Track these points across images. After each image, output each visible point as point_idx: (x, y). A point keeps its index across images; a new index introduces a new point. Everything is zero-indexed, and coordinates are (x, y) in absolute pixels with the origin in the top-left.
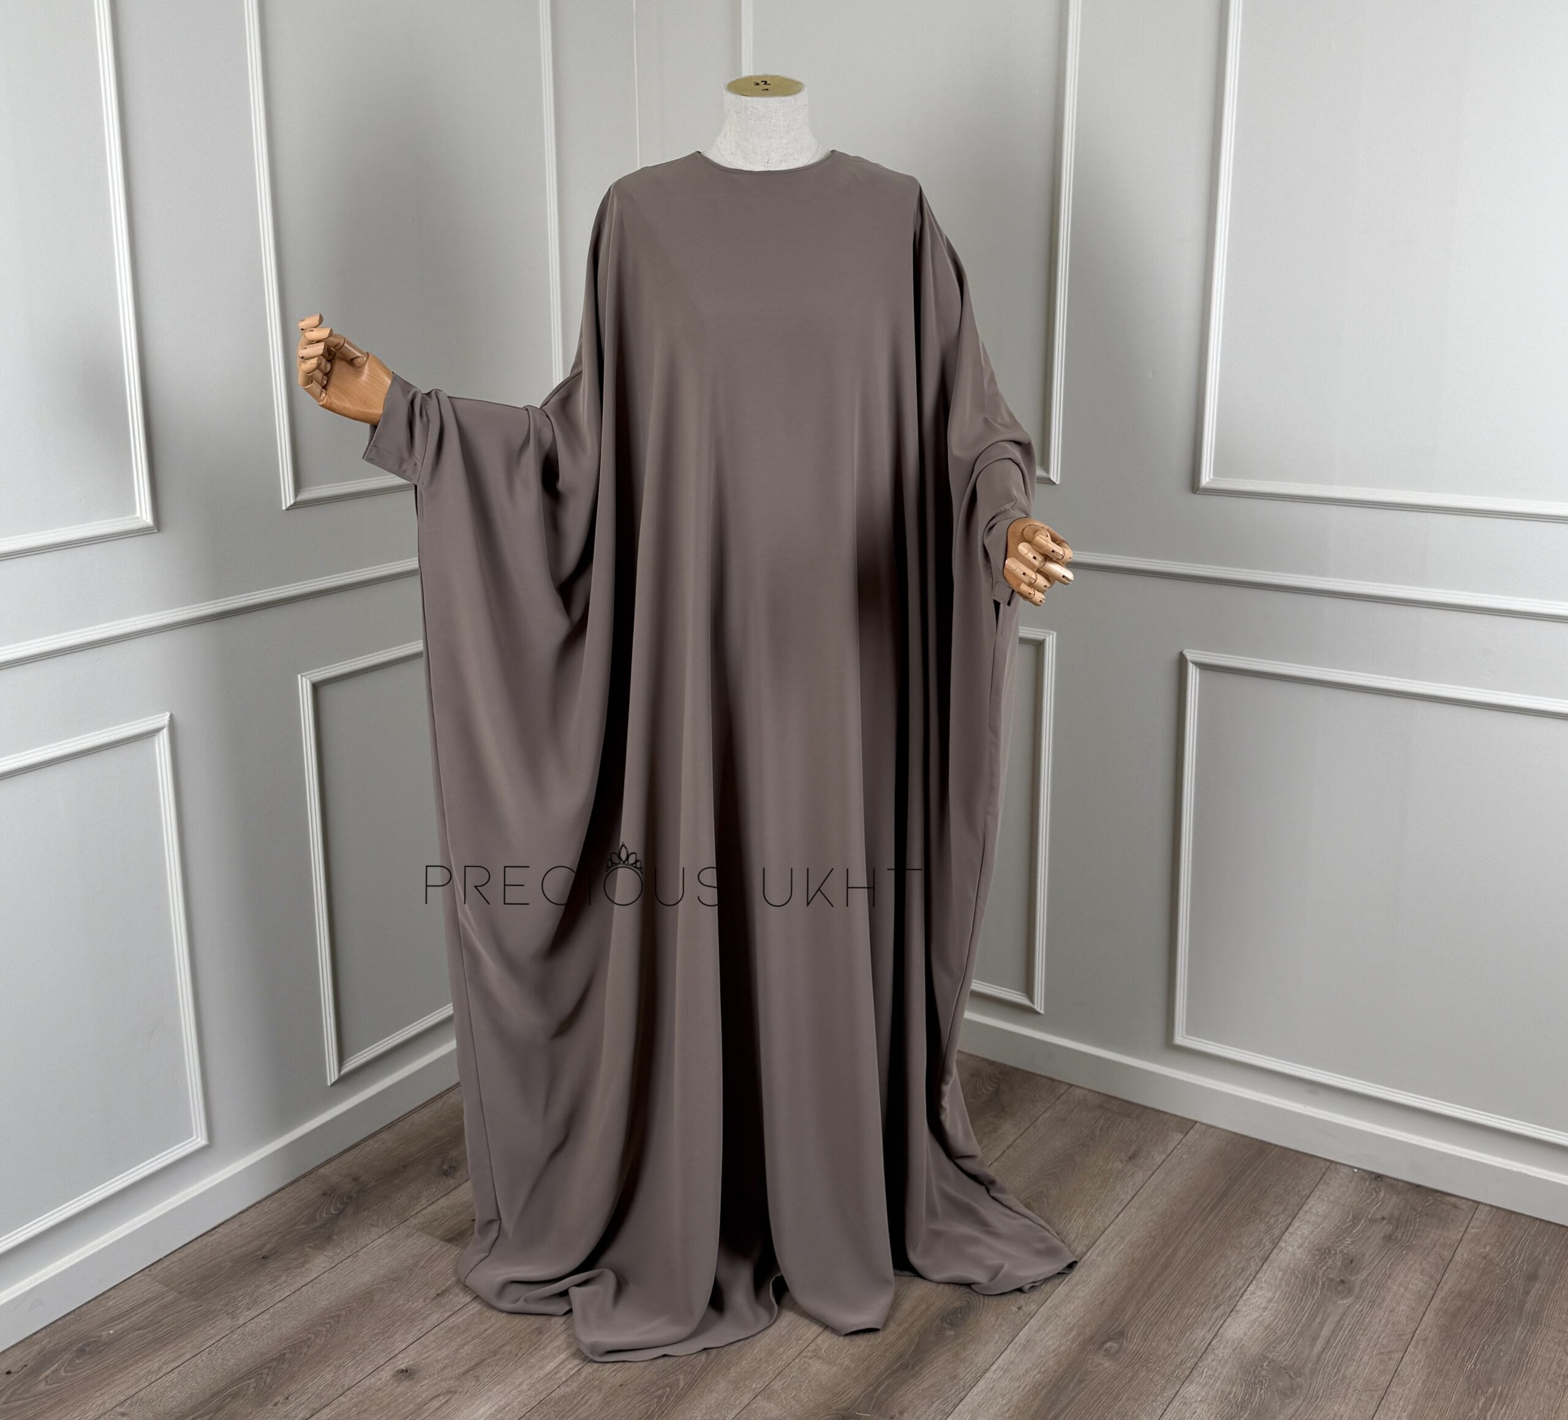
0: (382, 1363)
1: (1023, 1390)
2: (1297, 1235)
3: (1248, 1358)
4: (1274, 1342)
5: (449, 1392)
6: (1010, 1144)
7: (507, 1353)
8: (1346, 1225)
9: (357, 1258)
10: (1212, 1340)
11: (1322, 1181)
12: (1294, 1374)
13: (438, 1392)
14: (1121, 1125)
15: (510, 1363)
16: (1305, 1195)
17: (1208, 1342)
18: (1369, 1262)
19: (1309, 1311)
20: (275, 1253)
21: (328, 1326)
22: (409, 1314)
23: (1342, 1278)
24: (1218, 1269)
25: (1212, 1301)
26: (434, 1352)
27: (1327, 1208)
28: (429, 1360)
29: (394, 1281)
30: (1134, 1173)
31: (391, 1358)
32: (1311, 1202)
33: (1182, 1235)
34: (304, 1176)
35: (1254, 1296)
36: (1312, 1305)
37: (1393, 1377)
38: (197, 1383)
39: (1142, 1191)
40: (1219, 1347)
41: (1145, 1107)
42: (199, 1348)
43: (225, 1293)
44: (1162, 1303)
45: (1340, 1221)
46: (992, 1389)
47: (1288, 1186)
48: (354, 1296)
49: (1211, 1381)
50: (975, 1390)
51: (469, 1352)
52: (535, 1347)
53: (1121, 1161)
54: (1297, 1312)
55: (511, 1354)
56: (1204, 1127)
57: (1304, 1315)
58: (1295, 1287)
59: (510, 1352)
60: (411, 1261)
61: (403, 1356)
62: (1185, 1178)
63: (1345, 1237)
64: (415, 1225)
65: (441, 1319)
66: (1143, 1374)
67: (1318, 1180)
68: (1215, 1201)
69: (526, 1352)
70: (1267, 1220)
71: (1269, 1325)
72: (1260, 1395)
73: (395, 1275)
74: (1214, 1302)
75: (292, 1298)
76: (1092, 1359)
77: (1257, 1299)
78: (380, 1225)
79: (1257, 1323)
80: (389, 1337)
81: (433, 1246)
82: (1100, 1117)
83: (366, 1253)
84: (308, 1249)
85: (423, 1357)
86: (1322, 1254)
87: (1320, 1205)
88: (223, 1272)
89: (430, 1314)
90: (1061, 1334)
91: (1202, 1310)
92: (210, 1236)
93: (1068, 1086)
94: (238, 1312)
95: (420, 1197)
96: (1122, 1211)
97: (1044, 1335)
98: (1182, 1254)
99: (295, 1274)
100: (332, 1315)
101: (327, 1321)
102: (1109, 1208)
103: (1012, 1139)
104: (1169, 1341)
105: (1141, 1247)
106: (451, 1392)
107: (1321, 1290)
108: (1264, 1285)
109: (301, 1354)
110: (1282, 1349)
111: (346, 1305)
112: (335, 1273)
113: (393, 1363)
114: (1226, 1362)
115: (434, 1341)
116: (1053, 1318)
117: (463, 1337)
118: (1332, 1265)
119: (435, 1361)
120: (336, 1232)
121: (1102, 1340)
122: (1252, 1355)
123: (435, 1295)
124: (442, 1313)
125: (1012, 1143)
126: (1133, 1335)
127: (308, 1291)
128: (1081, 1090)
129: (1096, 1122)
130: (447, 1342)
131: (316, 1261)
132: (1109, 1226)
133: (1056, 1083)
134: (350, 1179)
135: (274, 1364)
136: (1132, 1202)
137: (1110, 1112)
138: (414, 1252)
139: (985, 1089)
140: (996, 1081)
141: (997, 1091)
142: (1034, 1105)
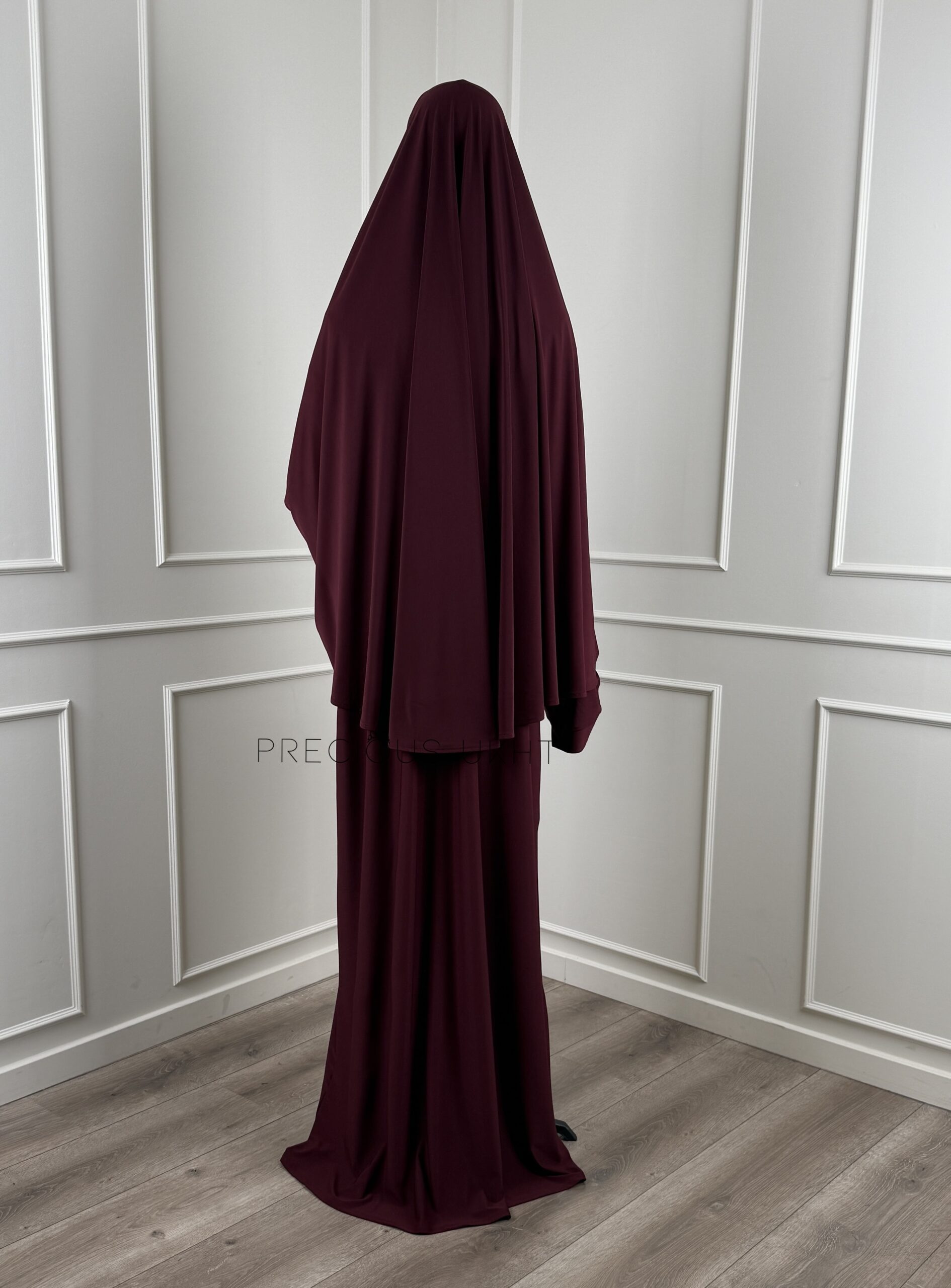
0: (179, 1165)
1: (642, 1226)
2: (883, 1148)
3: (824, 1222)
4: (848, 1214)
5: (223, 1186)
7: (268, 1166)
8: (925, 1145)
10: (797, 1210)
11: (913, 1115)
12: (859, 1237)
13: (216, 1185)
14: (760, 1066)
16: (897, 1123)
17: (795, 1210)
18: (938, 1170)
19: (881, 1197)
20: (121, 1092)
21: (148, 1139)
23: (913, 1179)
24: (814, 1164)
25: (804, 1184)
26: (217, 1161)
27: (912, 1133)
28: (213, 1165)
29: (199, 1116)
30: (762, 1097)
31: (186, 1162)
32: (900, 1128)
33: (791, 1139)
35: (839, 1184)
36: (883, 1195)
37: (939, 1247)
38: (51, 1165)
39: (765, 1109)
40: (803, 1214)
41: (781, 1056)
42: (56, 1145)
44: (764, 1182)
45: (921, 1142)
46: (618, 1224)
47: (883, 1116)
48: (169, 1122)
49: (791, 1235)
50: (606, 1222)
51: (242, 1163)
53: (754, 1089)
54: (870, 1198)
56: (825, 1073)
57: (875, 1201)
58: (873, 1181)
59: (271, 1166)
60: (214, 1105)
61: (195, 1161)
62: (802, 1104)
63: (923, 1153)
64: (222, 1084)
65: (226, 1143)
66: (739, 1225)
67: (909, 1115)
68: (822, 1121)
70: (861, 1136)
71: (846, 1204)
72: (828, 1248)
73: (200, 1112)
74: (806, 1185)
75: (126, 1119)
76: (701, 1211)
77: (841, 1186)
79: (836, 1202)
80: (187, 1149)
81: (231, 1097)
82: (744, 1060)
83: (184, 1097)
84: (144, 1092)
85: (208, 1163)
86: (901, 1162)
87: (907, 1131)
89: (220, 1138)
90: (680, 1193)
91: (794, 1190)
92: (78, 1079)
93: (726, 1039)
94: (88, 1125)
95: (229, 1067)
96: (748, 1119)
97: (666, 1194)
98: (787, 1152)
101: (148, 1136)
102: (737, 1118)
103: (671, 1068)
104: (765, 1206)
105: (757, 1145)
106: (224, 1186)
107: (894, 1185)
108: (848, 1177)
109: (124, 1154)
110: (853, 1220)
111: (163, 1128)
112: (160, 1108)
113: (187, 1165)
114: (806, 1224)
115: (219, 1155)
116: (676, 1184)
117: (240, 1154)
118: (907, 1170)
119: (218, 1167)
120: (166, 1083)
121: (712, 1201)
122: (828, 1222)
123: (226, 1126)
124: (228, 1138)
125: (670, 1071)
126: (737, 1199)
127: (138, 1118)
128: (733, 1042)
129: (740, 1062)
130: (228, 1156)
131: (148, 1100)
132: (734, 1129)
133: (714, 1036)
134: (183, 1053)
135: (105, 1159)
136: (755, 1116)
137: (753, 1057)
138: (218, 1100)
139: (657, 1035)
140: (667, 1030)
141: (667, 1037)
142: (694, 1048)
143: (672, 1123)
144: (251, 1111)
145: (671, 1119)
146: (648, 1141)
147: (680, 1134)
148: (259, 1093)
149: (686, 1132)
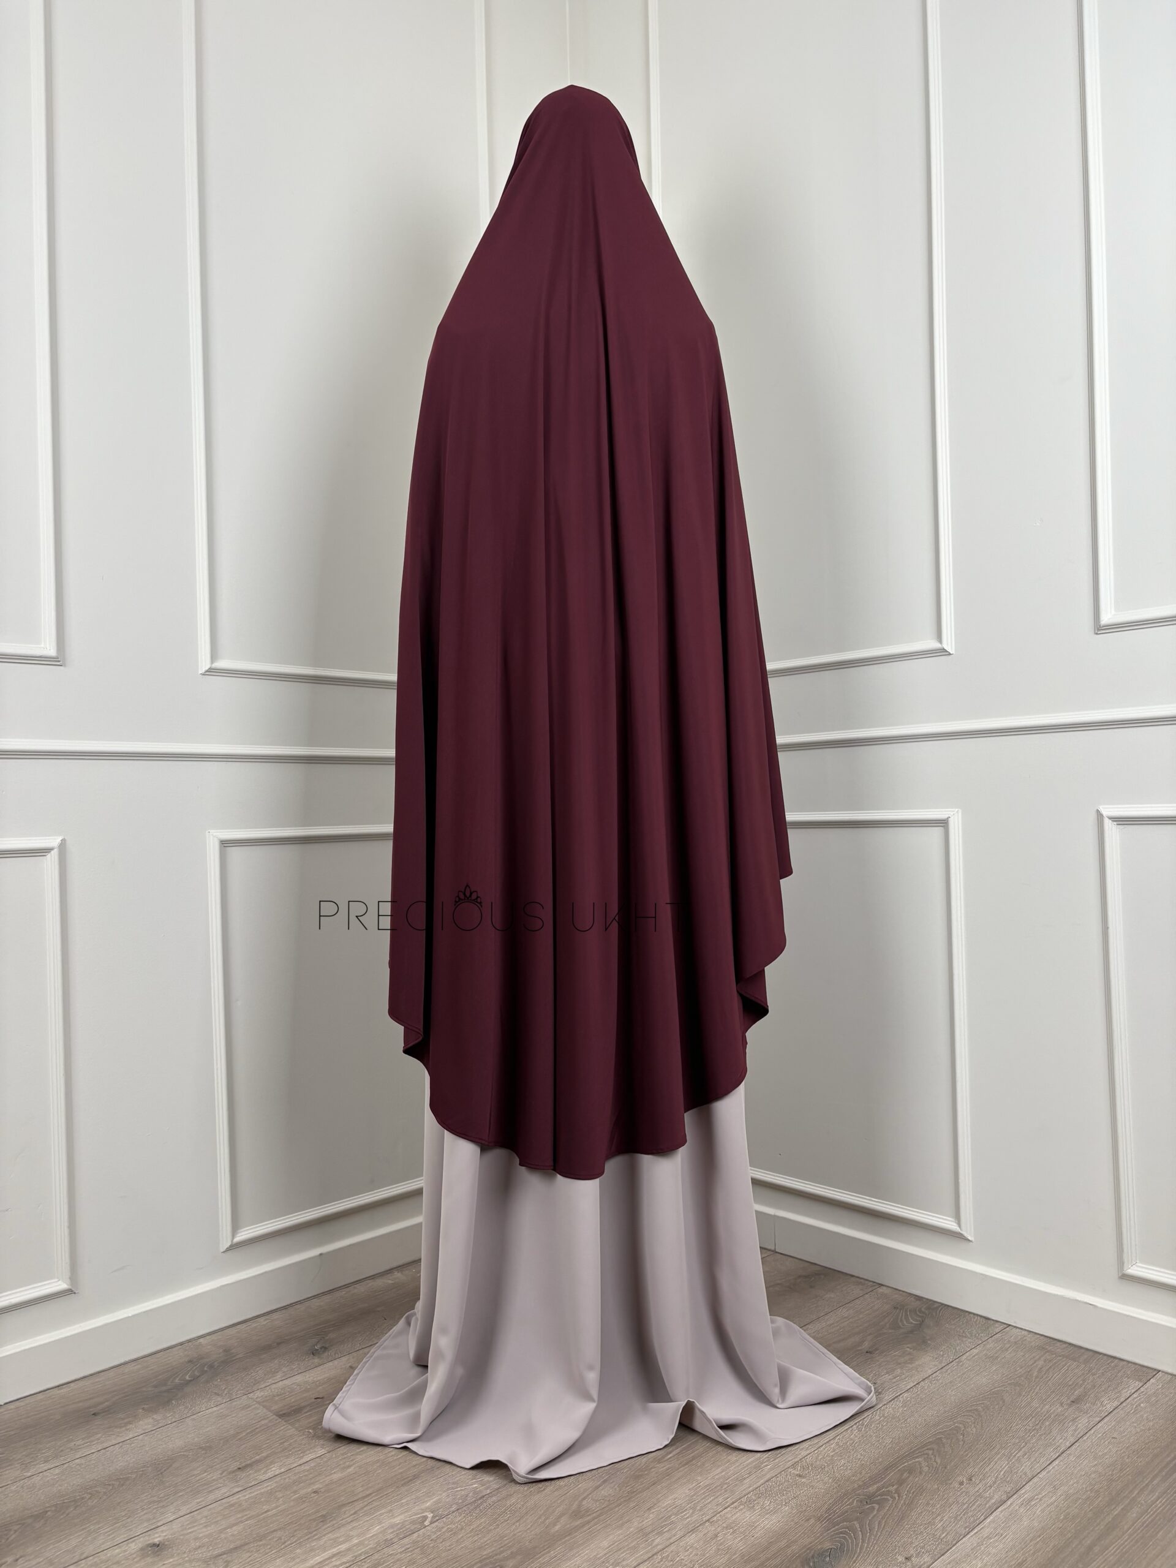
0: (137, 1534)
6: (928, 1375)
7: (275, 1540)
9: (183, 1423)
14: (1065, 1367)
15: (272, 1551)
20: (106, 1411)
21: (111, 1488)
22: (199, 1484)
26: (198, 1529)
28: (188, 1536)
29: (204, 1449)
30: (1076, 1418)
31: (151, 1530)
33: (1137, 1491)
34: (181, 1344)
39: (1085, 1438)
41: (1095, 1352)
48: (155, 1460)
51: (235, 1532)
52: (309, 1536)
53: (1061, 1404)
55: (280, 1541)
56: (1168, 1377)
59: (280, 1538)
60: (232, 1432)
61: (164, 1528)
62: (1143, 1427)
64: (257, 1398)
65: (226, 1494)
69: (295, 1542)
73: (207, 1445)
75: (95, 1454)
78: (224, 1395)
80: (162, 1506)
81: (262, 1420)
82: (1040, 1358)
83: (194, 1419)
84: (141, 1410)
85: (185, 1532)
88: (47, 1423)
89: (221, 1487)
93: (1006, 1326)
94: (35, 1463)
95: (277, 1372)
96: (1056, 1457)
99: (112, 1433)
100: (121, 1477)
101: (114, 1483)
102: (1041, 1453)
103: (930, 1372)
105: (1080, 1501)
109: (63, 1513)
111: (141, 1469)
112: (151, 1436)
113: (150, 1535)
117: (239, 1516)
119: (196, 1539)
120: (178, 1397)
123: (236, 1468)
124: (233, 1487)
125: (929, 1376)
127: (114, 1451)
128: (1018, 1330)
129: (1035, 1363)
130: (219, 1519)
131: (141, 1422)
132: (1039, 1473)
133: (989, 1321)
134: (221, 1350)
135: (29, 1521)
136: (1070, 1449)
137: (1053, 1354)
138: (242, 1423)
139: (907, 1322)
140: (920, 1315)
141: (921, 1324)
142: (962, 1341)
143: (937, 1463)
144: (284, 1442)
145: (935, 1456)
146: (899, 1497)
147: (951, 1484)
148: (306, 1412)
149: (960, 1478)
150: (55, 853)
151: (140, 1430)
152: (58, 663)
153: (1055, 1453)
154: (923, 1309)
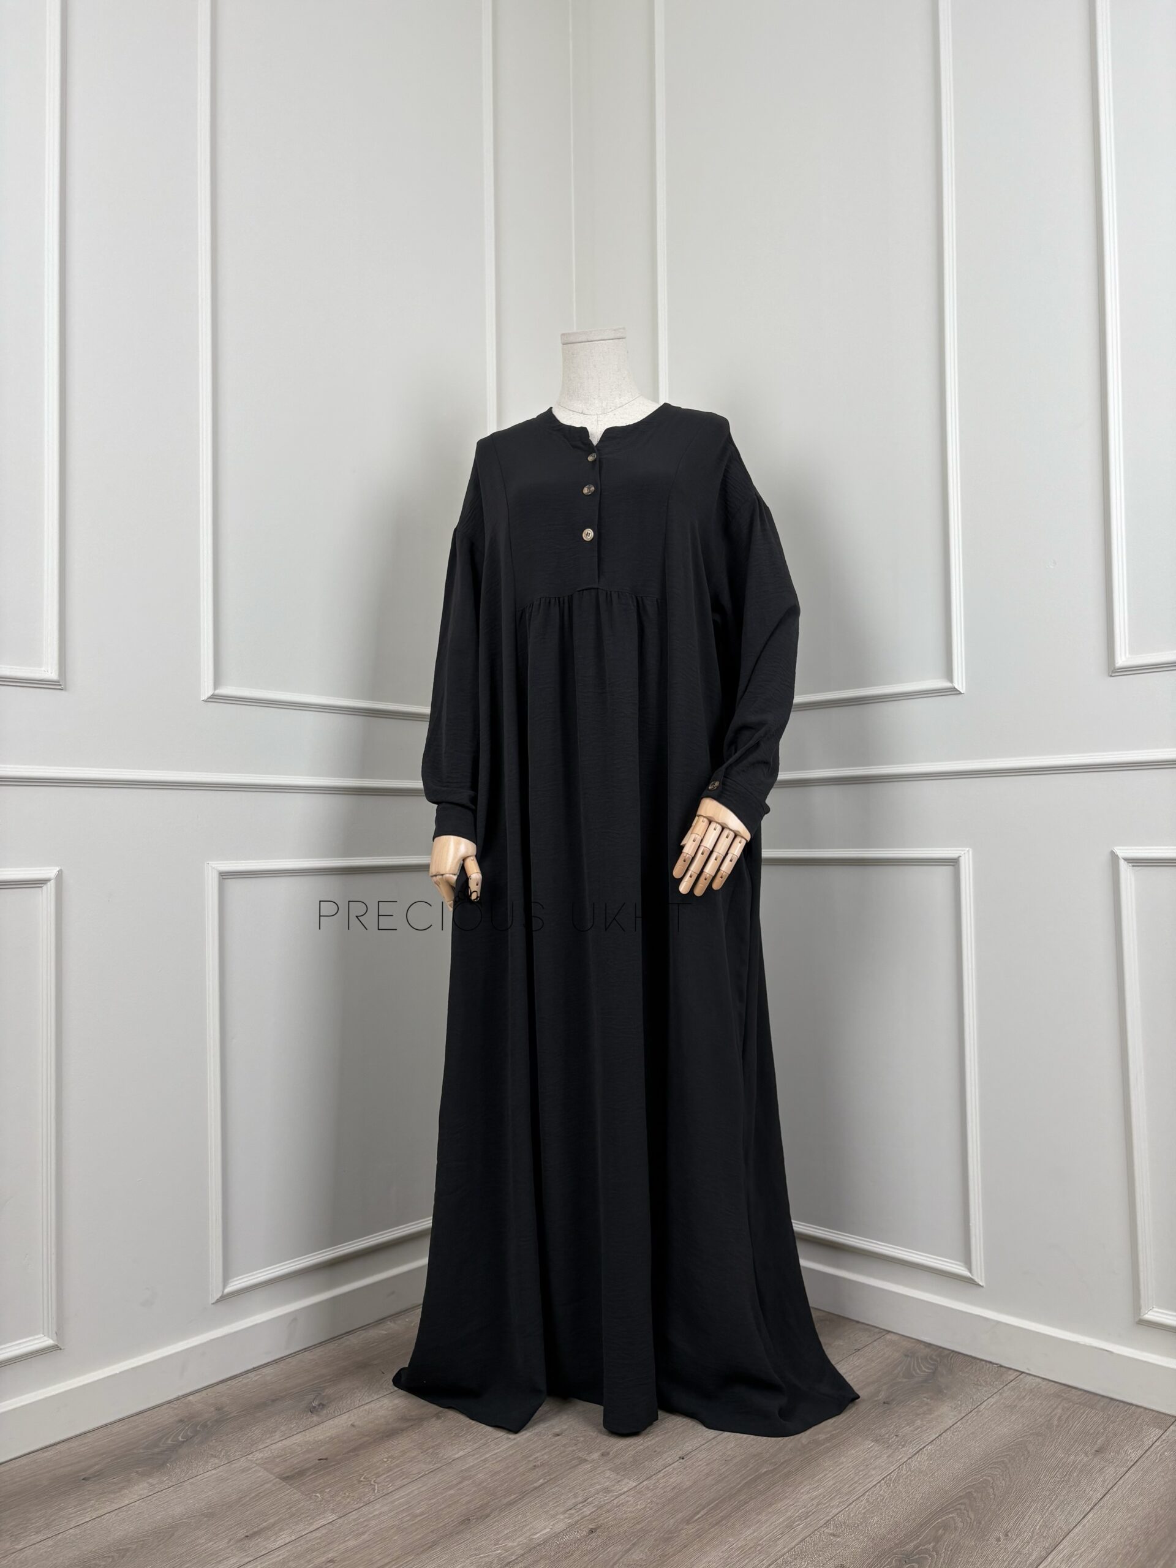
6: (948, 1427)
9: (181, 1488)
14: (1084, 1415)
20: (98, 1475)
22: (205, 1554)
29: (206, 1516)
30: (1103, 1468)
34: (169, 1402)
39: (1115, 1489)
41: (1112, 1399)
43: (22, 1513)
48: (157, 1527)
53: (1086, 1454)
60: (234, 1497)
62: (1171, 1478)
64: (256, 1460)
73: (210, 1510)
75: (90, 1524)
78: (222, 1457)
81: (265, 1483)
82: (1057, 1406)
83: (192, 1483)
84: (134, 1474)
88: (34, 1490)
89: (228, 1558)
93: (1018, 1373)
94: (25, 1534)
95: (275, 1432)
99: (106, 1499)
100: (121, 1548)
101: (113, 1554)
102: (1073, 1506)
103: (950, 1423)
105: (1121, 1556)
111: (142, 1539)
112: (148, 1502)
120: (172, 1459)
123: (243, 1536)
124: (242, 1557)
125: (951, 1427)
128: (1034, 1378)
129: (1053, 1411)
131: (135, 1487)
132: (1074, 1527)
133: (1002, 1369)
134: (213, 1409)
136: (1102, 1501)
137: (1070, 1402)
138: (244, 1487)
139: (919, 1369)
140: (932, 1362)
141: (934, 1373)
142: (978, 1390)
143: (968, 1517)
144: (290, 1508)
145: (968, 1511)
146: (937, 1555)
147: (988, 1540)
148: (311, 1475)
149: (996, 1534)
150: (51, 885)
151: (134, 1497)
152: (60, 687)
153: (1088, 1506)
154: (934, 1357)
